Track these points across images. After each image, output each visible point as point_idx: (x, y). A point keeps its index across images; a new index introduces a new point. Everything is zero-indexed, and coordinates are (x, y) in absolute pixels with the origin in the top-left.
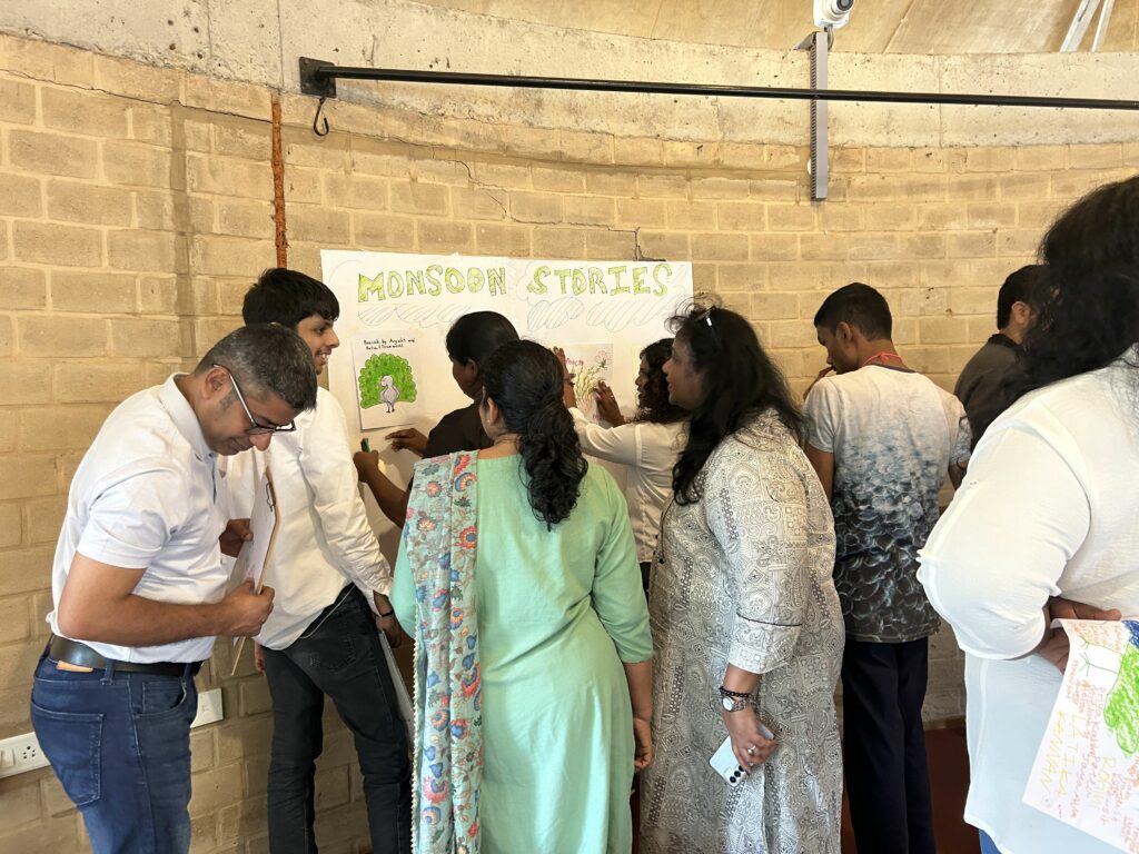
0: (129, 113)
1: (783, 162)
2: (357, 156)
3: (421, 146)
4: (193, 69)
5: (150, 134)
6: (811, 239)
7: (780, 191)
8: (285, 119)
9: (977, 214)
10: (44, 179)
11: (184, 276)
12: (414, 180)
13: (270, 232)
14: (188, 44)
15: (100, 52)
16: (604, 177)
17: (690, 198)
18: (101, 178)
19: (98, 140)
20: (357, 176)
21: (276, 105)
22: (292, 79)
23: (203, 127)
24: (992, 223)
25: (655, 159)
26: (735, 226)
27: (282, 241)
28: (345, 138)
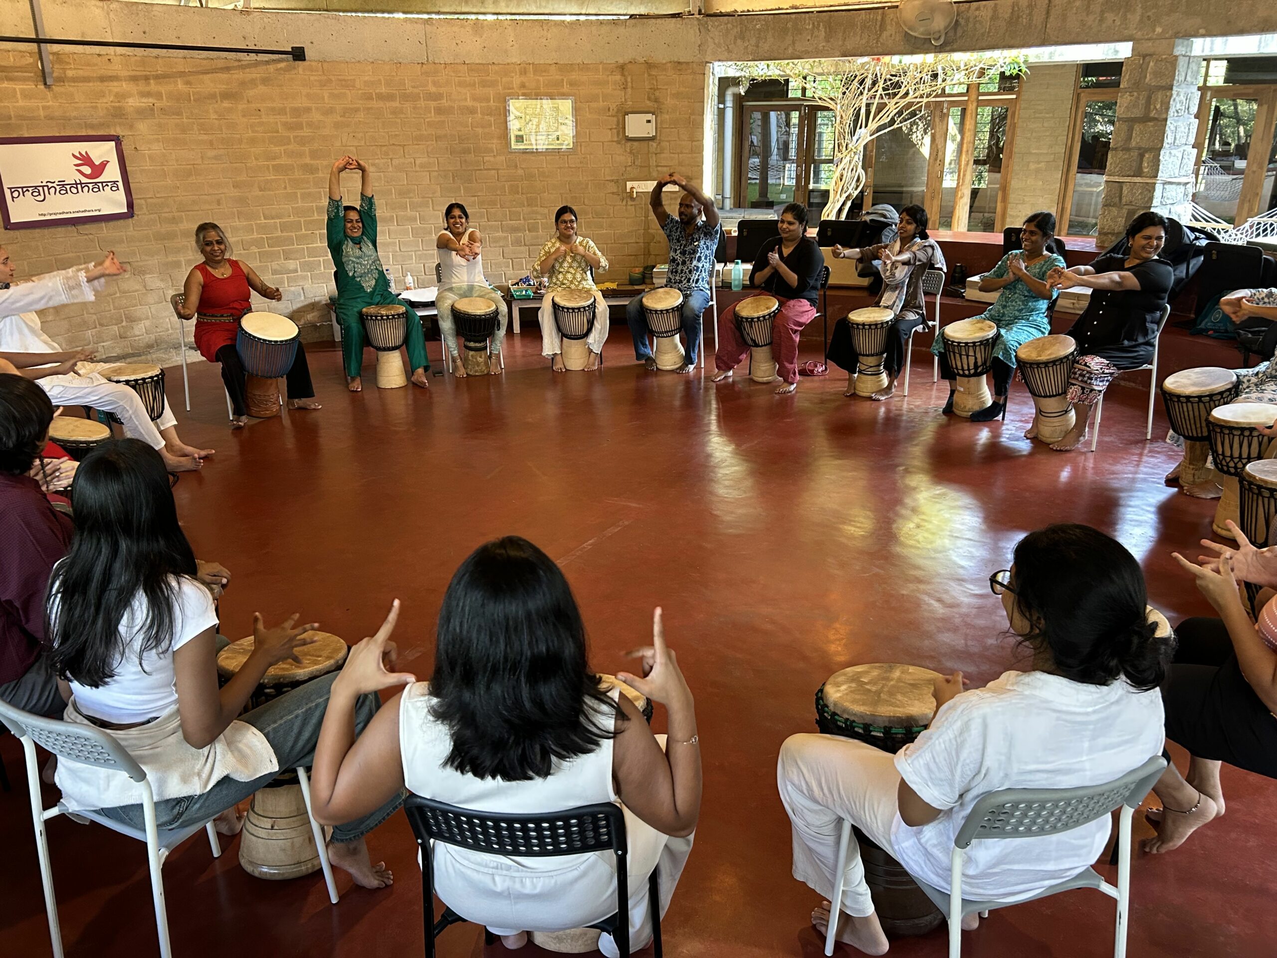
1: (26, 62)
6: (49, 107)
7: (25, 80)
9: (143, 95)
24: (151, 100)
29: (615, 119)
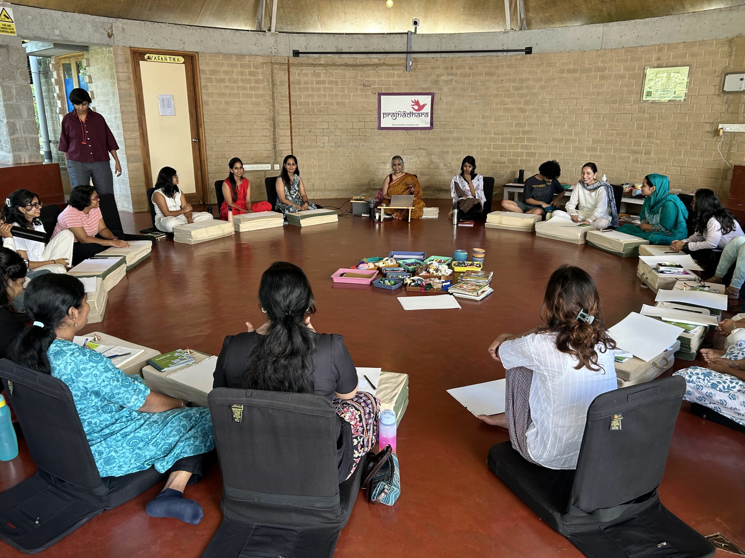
0: (265, 65)
1: (401, 62)
2: (303, 68)
3: (316, 64)
4: (275, 56)
5: (268, 68)
6: (407, 81)
7: (399, 70)
8: (290, 62)
9: (449, 75)
10: (253, 78)
11: (273, 93)
12: (315, 72)
13: (287, 84)
14: (274, 51)
15: (260, 55)
16: (356, 68)
17: (377, 71)
18: (261, 77)
19: (260, 71)
20: (303, 72)
21: (288, 60)
22: (292, 55)
23: (276, 66)
24: (452, 77)
25: (369, 63)
26: (388, 78)
27: (289, 86)
28: (301, 65)
29: (719, 79)
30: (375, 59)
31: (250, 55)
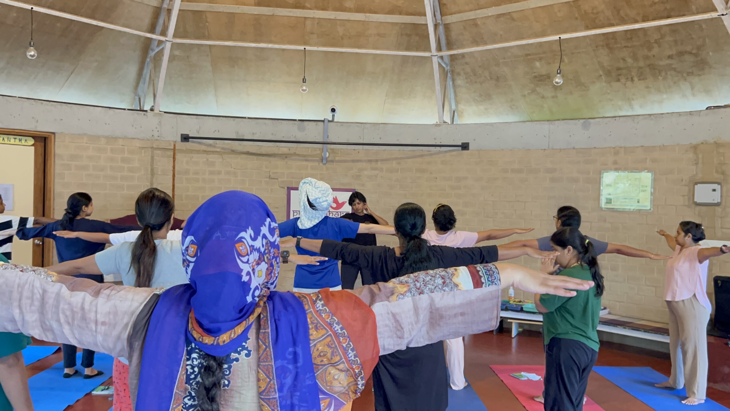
0: (143, 151)
2: (193, 155)
3: (210, 152)
4: (157, 140)
5: (147, 154)
6: (322, 174)
8: (177, 148)
9: (373, 169)
10: (126, 166)
11: (152, 184)
12: (208, 160)
13: (171, 174)
14: (156, 135)
15: (138, 139)
16: (261, 157)
17: (286, 162)
18: (136, 164)
19: (137, 157)
20: (193, 160)
21: (174, 145)
22: (179, 139)
23: (158, 152)
24: (376, 172)
25: (276, 152)
26: (299, 170)
27: (174, 175)
28: (192, 151)
29: (687, 188)
30: (284, 148)
31: (125, 138)
